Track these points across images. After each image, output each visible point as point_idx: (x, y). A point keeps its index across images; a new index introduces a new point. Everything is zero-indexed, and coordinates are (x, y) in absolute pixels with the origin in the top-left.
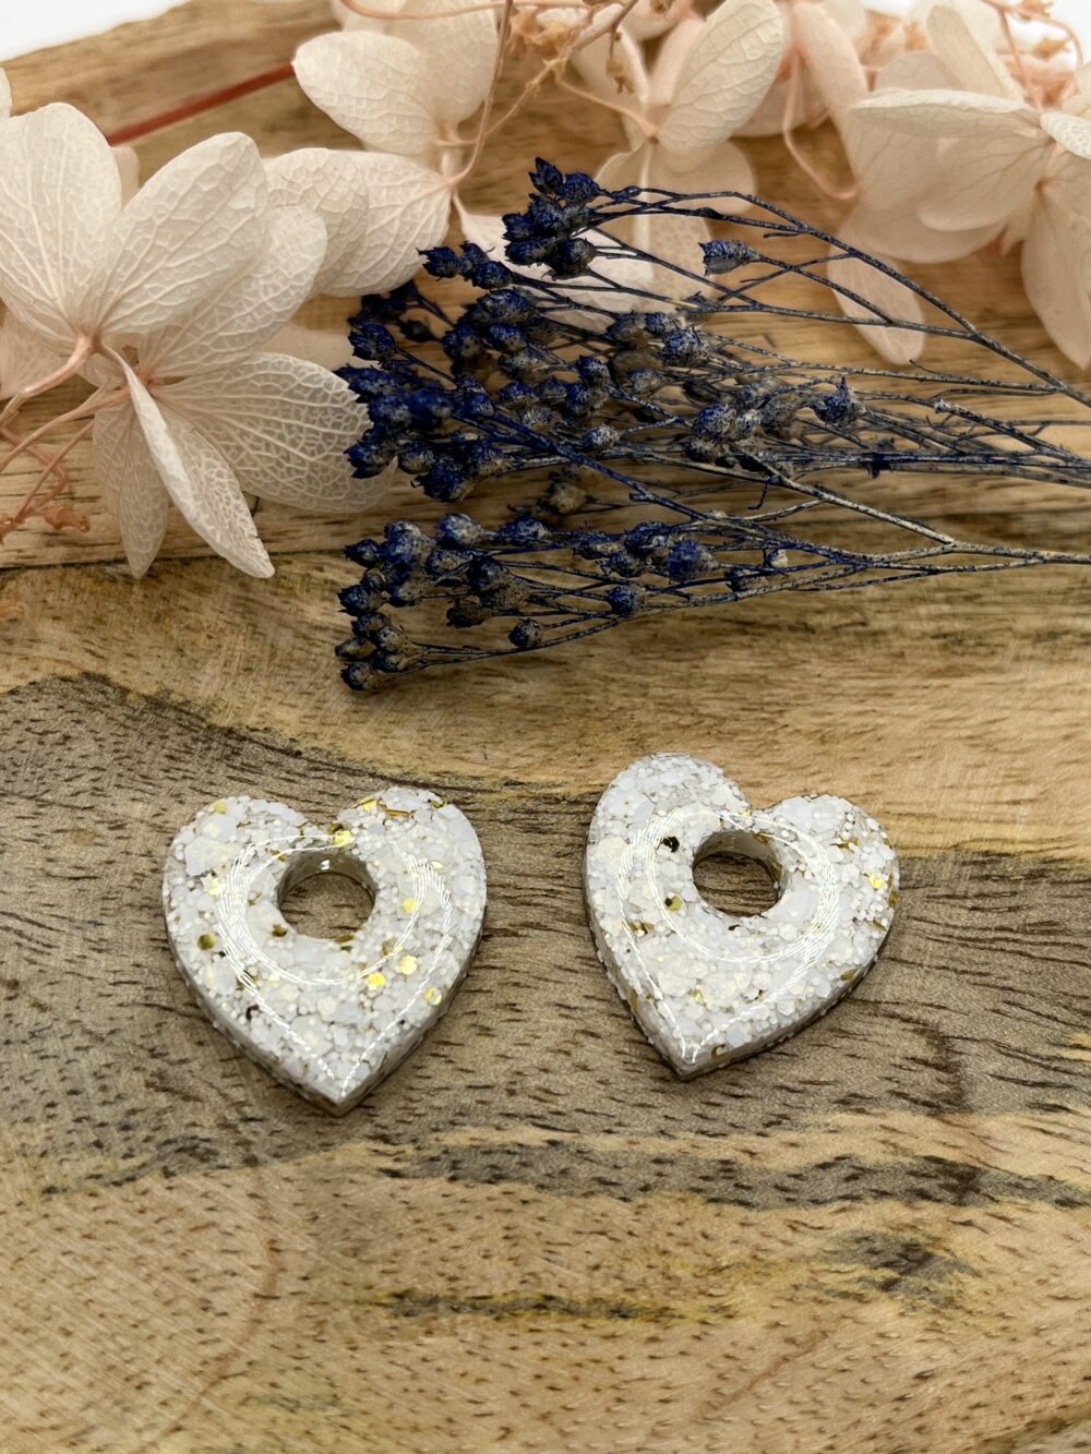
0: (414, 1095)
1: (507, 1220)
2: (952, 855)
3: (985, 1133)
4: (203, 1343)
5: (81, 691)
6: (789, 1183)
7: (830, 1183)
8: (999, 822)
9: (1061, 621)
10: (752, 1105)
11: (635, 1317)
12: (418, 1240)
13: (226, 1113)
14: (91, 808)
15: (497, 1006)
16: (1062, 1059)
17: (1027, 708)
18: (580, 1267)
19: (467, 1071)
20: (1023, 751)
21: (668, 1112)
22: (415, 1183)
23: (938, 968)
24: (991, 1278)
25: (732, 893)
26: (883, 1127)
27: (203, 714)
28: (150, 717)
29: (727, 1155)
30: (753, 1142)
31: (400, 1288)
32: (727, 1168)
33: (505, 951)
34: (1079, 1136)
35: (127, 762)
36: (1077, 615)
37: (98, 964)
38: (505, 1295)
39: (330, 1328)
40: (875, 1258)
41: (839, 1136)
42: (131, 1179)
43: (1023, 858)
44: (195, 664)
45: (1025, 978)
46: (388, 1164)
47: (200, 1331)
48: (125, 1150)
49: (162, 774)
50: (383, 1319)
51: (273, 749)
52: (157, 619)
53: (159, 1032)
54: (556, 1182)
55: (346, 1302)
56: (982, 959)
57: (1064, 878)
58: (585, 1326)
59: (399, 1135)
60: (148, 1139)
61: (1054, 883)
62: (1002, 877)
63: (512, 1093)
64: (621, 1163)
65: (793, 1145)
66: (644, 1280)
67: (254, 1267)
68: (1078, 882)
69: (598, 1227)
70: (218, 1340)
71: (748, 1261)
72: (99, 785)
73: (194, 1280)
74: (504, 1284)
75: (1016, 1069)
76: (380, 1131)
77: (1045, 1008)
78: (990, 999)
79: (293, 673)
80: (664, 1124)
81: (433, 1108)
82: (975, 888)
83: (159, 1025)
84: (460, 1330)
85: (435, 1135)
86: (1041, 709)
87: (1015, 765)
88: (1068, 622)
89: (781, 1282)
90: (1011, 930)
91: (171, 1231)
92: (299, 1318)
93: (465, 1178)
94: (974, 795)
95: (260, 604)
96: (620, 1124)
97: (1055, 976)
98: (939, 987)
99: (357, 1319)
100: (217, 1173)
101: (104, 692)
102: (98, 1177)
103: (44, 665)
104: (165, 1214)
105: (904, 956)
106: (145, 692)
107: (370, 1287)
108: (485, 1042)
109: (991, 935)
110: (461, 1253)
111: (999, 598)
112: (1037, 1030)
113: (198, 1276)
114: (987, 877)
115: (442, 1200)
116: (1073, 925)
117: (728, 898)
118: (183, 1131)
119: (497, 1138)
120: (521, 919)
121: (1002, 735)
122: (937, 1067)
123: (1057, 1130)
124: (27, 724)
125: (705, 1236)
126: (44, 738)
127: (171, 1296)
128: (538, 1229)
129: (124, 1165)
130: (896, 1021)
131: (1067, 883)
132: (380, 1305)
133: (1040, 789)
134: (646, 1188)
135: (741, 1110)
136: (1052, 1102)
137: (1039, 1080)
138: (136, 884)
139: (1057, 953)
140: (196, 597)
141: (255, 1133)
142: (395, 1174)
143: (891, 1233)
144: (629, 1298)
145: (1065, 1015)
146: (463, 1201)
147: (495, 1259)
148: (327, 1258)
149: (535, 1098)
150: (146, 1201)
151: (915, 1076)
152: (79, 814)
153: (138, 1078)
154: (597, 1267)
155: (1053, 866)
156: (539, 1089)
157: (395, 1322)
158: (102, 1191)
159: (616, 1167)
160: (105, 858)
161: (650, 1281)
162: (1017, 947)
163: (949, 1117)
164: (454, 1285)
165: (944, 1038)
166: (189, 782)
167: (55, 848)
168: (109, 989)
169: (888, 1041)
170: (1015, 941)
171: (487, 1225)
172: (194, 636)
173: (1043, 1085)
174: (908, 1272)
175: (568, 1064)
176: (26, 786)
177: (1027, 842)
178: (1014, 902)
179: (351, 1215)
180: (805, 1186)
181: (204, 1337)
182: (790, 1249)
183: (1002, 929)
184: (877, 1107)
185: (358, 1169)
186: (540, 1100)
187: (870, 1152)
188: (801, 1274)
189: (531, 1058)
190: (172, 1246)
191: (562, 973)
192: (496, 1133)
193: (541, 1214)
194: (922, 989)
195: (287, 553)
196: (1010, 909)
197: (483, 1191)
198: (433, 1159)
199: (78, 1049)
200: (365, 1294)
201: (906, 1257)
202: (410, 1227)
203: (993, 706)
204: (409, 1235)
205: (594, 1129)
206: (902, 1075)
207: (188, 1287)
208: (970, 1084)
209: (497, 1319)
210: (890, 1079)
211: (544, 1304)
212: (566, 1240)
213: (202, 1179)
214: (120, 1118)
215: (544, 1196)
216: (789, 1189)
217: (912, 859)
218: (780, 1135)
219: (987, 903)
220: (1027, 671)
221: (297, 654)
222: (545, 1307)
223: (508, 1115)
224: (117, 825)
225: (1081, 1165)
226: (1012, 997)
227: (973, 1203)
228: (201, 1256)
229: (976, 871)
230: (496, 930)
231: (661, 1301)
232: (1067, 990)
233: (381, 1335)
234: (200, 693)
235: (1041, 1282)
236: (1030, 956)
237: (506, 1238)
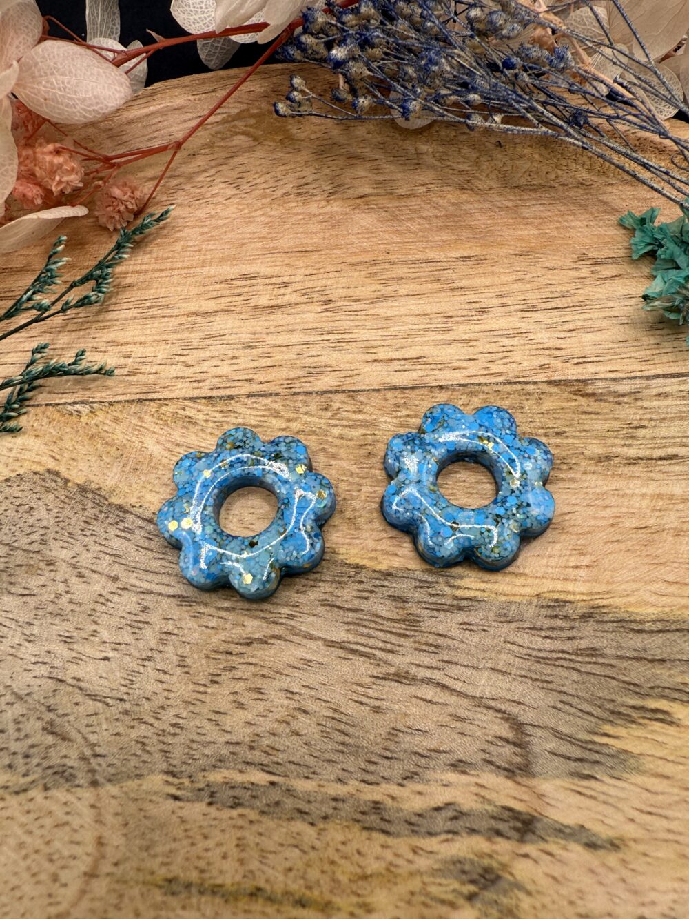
0: (194, 746)
1: (239, 834)
2: (535, 601)
3: (542, 792)
4: (50, 904)
5: (44, 480)
6: (414, 819)
7: (441, 822)
8: (567, 580)
9: (614, 450)
10: (397, 764)
11: (310, 907)
12: (186, 842)
13: (85, 750)
14: (38, 552)
15: (250, 690)
16: (594, 743)
17: (588, 505)
18: (280, 869)
19: (227, 732)
20: (585, 533)
21: (345, 766)
22: (188, 804)
23: (521, 676)
24: (538, 897)
25: (398, 621)
26: (477, 784)
27: (107, 496)
28: (78, 497)
29: (377, 797)
30: (393, 789)
31: (170, 876)
32: (377, 806)
33: (259, 653)
34: (602, 797)
35: (62, 524)
36: (625, 445)
37: (28, 651)
38: (232, 885)
39: (126, 900)
40: (464, 877)
41: (449, 789)
42: (25, 791)
43: (580, 604)
44: (108, 466)
45: (575, 686)
46: (173, 791)
47: (50, 896)
48: (24, 771)
49: (80, 532)
50: (158, 896)
51: (143, 519)
52: (92, 437)
53: (54, 696)
54: (272, 810)
55: (137, 883)
56: (549, 672)
57: (605, 619)
58: (278, 911)
59: (182, 772)
60: (38, 765)
61: (598, 622)
62: (565, 617)
63: (252, 748)
64: (312, 799)
65: (420, 793)
66: (318, 881)
67: (88, 854)
68: (613, 622)
69: (295, 842)
70: (58, 903)
71: (384, 872)
72: (44, 538)
73: (51, 860)
74: (233, 877)
75: (565, 749)
76: (171, 768)
77: (586, 707)
78: (552, 699)
79: (160, 472)
80: (341, 774)
81: (204, 755)
82: (548, 623)
83: (55, 691)
84: (202, 906)
85: (203, 774)
86: (598, 506)
87: (579, 542)
88: (618, 450)
89: (402, 889)
90: (568, 653)
91: (42, 827)
92: (109, 891)
93: (217, 803)
94: (552, 562)
95: (148, 429)
96: (314, 773)
97: (594, 685)
98: (521, 690)
99: (142, 895)
100: (74, 790)
101: (56, 481)
102: (7, 787)
103: (26, 464)
104: (42, 815)
105: (500, 667)
106: (79, 482)
107: (152, 873)
108: (240, 713)
109: (555, 655)
110: (210, 854)
111: (578, 434)
112: (580, 722)
113: (55, 857)
114: (556, 616)
115: (202, 817)
116: (608, 651)
117: (396, 625)
118: (58, 761)
119: (239, 778)
120: (270, 633)
121: (572, 523)
122: (514, 744)
123: (589, 792)
124: (12, 500)
125: (359, 852)
126: (19, 509)
127: (35, 870)
128: (257, 840)
129: (23, 781)
130: (491, 711)
131: (606, 622)
132: (158, 886)
133: (593, 558)
134: (325, 818)
135: (390, 768)
136: (586, 772)
137: (579, 756)
138: (56, 600)
139: (597, 670)
140: (114, 425)
141: (100, 765)
142: (176, 798)
143: (476, 859)
144: (308, 893)
145: (598, 712)
146: (215, 819)
147: (229, 859)
148: (130, 851)
149: (265, 752)
150: (31, 806)
151: (501, 750)
152: (31, 555)
153: (39, 724)
154: (290, 870)
155: (598, 611)
156: (268, 746)
157: (165, 898)
158: (7, 797)
159: (309, 802)
160: (41, 583)
161: (322, 882)
162: (572, 665)
163: (519, 779)
164: (204, 875)
165: (521, 724)
166: (94, 538)
167: (15, 575)
168: (30, 667)
169: (485, 725)
170: (570, 660)
171: (227, 836)
172: (109, 448)
173: (581, 760)
174: (485, 888)
175: (287, 731)
176: (5, 537)
177: (583, 594)
178: (570, 634)
179: (147, 823)
180: (425, 822)
181: (52, 900)
182: (411, 865)
183: (563, 652)
184: (475, 769)
185: (155, 793)
186: (269, 754)
187: (467, 802)
188: (415, 884)
189: (267, 725)
190: (42, 836)
191: (291, 670)
192: (239, 774)
193: (260, 831)
194: (509, 690)
195: (166, 399)
196: (569, 639)
197: (227, 813)
198: (200, 790)
199: (8, 704)
200: (149, 878)
201: (484, 878)
202: (181, 834)
203: (569, 504)
204: (180, 840)
205: (298, 775)
206: (492, 748)
207: (47, 865)
208: (535, 757)
209: (226, 901)
210: (484, 751)
211: (256, 893)
212: (273, 849)
213: (65, 793)
214: (24, 750)
215: (264, 819)
216: (416, 824)
217: (510, 603)
218: (412, 786)
219: (555, 634)
220: (591, 480)
221: (164, 460)
222: (256, 895)
223: (248, 763)
224: (50, 563)
225: (604, 819)
226: (565, 698)
227: (532, 842)
228: (57, 845)
229: (550, 612)
230: (255, 639)
231: (328, 896)
232: (601, 695)
233: (157, 907)
234: (108, 483)
235: (571, 903)
236: (579, 671)
237: (238, 845)
